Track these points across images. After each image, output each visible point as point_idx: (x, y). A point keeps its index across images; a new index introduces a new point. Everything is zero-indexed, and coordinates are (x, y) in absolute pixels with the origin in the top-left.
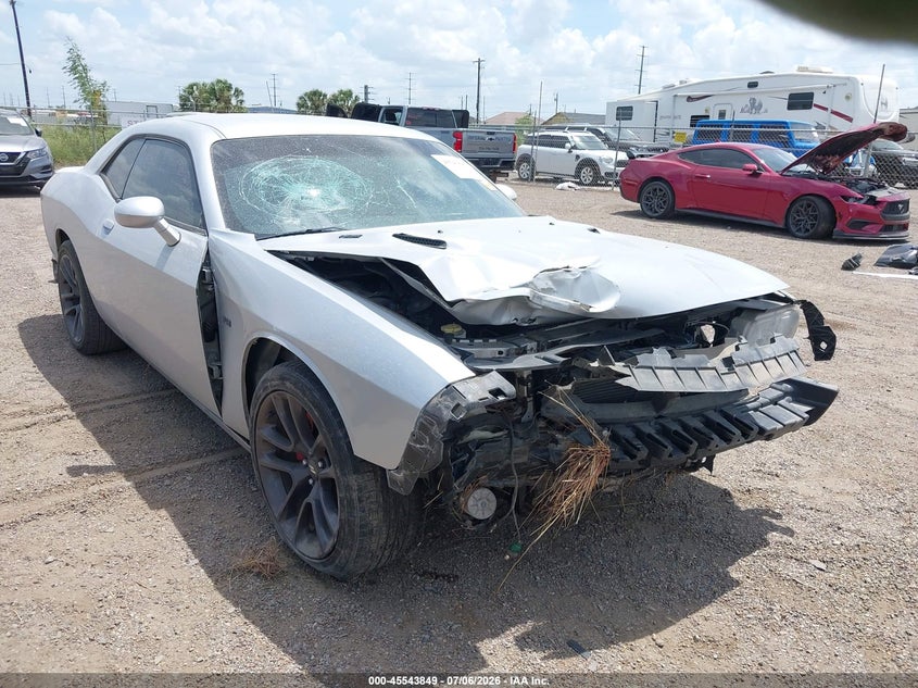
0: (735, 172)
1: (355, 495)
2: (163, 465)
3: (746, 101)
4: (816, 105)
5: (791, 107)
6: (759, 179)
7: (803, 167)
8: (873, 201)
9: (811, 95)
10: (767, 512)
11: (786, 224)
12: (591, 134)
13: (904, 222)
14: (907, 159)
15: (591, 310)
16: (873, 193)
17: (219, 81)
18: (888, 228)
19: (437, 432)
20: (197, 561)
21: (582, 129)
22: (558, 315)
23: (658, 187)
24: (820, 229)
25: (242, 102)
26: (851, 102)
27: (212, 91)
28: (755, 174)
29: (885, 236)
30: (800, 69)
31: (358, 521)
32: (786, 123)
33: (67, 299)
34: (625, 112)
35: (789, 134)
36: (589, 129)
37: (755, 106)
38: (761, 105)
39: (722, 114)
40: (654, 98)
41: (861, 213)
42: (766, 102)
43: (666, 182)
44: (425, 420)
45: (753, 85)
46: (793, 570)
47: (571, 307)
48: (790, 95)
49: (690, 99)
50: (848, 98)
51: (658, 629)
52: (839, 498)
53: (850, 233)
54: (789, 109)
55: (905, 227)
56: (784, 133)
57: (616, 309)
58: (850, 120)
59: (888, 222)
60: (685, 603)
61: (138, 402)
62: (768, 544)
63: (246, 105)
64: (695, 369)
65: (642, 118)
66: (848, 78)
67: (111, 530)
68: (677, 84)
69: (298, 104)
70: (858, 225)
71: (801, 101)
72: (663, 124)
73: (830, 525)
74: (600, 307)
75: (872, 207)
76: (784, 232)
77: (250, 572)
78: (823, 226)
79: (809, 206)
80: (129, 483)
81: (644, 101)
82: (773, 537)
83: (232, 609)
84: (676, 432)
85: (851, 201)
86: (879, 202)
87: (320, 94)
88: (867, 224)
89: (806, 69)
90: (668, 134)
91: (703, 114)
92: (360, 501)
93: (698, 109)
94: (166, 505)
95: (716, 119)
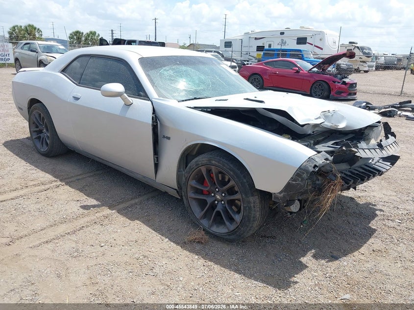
0: (289, 71)
1: (252, 205)
2: (122, 202)
3: (279, 41)
4: (308, 43)
5: (298, 43)
6: (299, 74)
7: (315, 69)
8: (344, 83)
9: (306, 39)
10: (370, 204)
11: (311, 93)
12: (216, 54)
13: (355, 91)
14: (343, 66)
15: (339, 127)
16: (344, 80)
17: (29, 25)
18: (350, 94)
19: (305, 176)
20: (167, 239)
21: (212, 51)
22: (328, 130)
23: (256, 77)
24: (324, 95)
25: (41, 35)
26: (322, 41)
27: (26, 29)
28: (298, 72)
29: (349, 97)
30: (301, 27)
31: (252, 216)
32: (301, 50)
33: (34, 131)
34: (228, 44)
35: (302, 55)
36: (215, 52)
37: (283, 43)
38: (286, 42)
39: (270, 46)
40: (240, 38)
41: (340, 88)
42: (288, 41)
43: (259, 75)
44: (300, 172)
45: (282, 33)
46: (391, 224)
47: (331, 126)
48: (298, 38)
49: (256, 39)
50: (321, 40)
51: (359, 248)
52: (391, 197)
53: (336, 96)
54: (297, 44)
55: (355, 94)
56: (300, 54)
57: (347, 127)
58: (322, 49)
59: (350, 92)
60: (362, 238)
61: (89, 177)
62: (377, 215)
63: (43, 37)
64: (374, 149)
65: (236, 46)
66: (321, 32)
67: (119, 231)
68: (250, 32)
69: (70, 37)
70: (339, 93)
71: (302, 41)
72: (244, 49)
73: (395, 207)
74: (342, 126)
75: (344, 86)
76: (311, 95)
77: (194, 242)
78: (326, 94)
79: (320, 85)
80: (114, 211)
81: (236, 39)
82: (378, 212)
83: (197, 257)
84: (357, 174)
85: (336, 83)
86: (347, 84)
87: (80, 33)
88: (343, 92)
89: (303, 27)
90: (247, 54)
91: (262, 45)
92: (254, 207)
93: (260, 43)
94: (137, 219)
95: (268, 48)
